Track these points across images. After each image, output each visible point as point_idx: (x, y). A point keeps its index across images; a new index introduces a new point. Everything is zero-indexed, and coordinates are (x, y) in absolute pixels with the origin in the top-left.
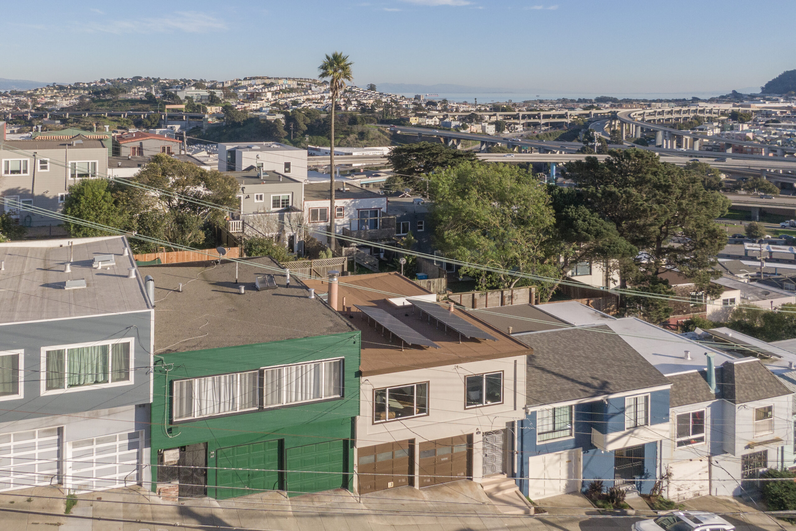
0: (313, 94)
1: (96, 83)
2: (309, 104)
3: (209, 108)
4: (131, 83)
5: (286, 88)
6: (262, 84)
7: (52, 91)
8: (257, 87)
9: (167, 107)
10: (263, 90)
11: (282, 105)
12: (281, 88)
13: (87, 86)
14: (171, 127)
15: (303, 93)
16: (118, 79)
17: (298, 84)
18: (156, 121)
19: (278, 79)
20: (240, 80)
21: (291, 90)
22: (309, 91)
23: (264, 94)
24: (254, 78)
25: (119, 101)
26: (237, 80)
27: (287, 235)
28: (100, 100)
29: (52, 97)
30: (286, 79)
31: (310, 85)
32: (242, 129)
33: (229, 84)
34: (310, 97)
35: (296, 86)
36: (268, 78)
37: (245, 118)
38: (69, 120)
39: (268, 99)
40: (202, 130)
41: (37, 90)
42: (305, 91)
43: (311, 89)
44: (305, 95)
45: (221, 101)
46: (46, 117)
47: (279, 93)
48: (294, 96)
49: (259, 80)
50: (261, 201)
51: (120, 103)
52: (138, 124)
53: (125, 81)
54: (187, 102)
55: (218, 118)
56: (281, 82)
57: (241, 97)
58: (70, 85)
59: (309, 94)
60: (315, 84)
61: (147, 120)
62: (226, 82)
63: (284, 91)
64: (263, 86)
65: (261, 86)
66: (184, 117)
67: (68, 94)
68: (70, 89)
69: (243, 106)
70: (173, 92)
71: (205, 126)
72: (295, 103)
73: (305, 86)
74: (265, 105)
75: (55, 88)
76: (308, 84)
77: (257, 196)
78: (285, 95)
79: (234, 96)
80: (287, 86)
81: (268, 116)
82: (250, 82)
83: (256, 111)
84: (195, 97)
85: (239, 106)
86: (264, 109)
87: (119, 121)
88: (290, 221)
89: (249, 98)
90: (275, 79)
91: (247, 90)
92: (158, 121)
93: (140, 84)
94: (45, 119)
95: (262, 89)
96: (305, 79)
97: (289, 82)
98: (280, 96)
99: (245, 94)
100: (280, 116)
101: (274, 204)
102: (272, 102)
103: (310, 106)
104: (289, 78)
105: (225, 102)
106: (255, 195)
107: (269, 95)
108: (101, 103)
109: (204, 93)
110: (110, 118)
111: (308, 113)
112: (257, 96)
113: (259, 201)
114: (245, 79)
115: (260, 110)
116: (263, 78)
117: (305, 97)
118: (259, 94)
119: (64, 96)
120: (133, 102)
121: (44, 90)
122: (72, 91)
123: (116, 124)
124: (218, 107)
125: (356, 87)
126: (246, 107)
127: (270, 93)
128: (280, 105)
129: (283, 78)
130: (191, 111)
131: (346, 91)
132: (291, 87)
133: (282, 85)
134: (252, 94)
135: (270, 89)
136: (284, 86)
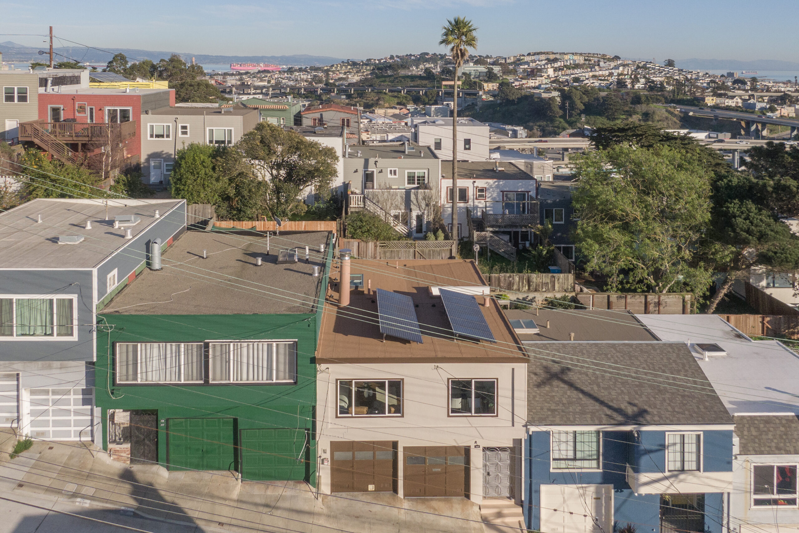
0: (600, 70)
1: (386, 59)
2: (592, 81)
3: (485, 85)
4: (419, 60)
5: (571, 63)
6: (545, 60)
7: (346, 67)
8: (539, 63)
9: (444, 83)
10: (546, 66)
11: (562, 82)
12: (565, 64)
13: (377, 62)
14: (447, 104)
15: (589, 70)
16: (407, 55)
17: (585, 60)
18: (433, 97)
19: (564, 54)
20: (523, 55)
21: (577, 66)
22: (596, 67)
23: (545, 70)
24: (538, 54)
25: (400, 77)
26: (520, 56)
28: (383, 76)
29: (345, 73)
30: (573, 54)
31: (599, 61)
32: (515, 107)
33: (512, 60)
34: (597, 73)
35: (582, 62)
36: (553, 53)
37: (519, 96)
38: (354, 96)
39: (548, 76)
40: (476, 107)
41: (333, 66)
42: (592, 67)
43: (599, 65)
44: (591, 71)
45: (499, 77)
46: (334, 92)
47: (563, 69)
48: (577, 72)
49: (543, 55)
51: (400, 79)
52: (416, 100)
53: (412, 58)
54: (464, 78)
55: (494, 96)
56: (566, 57)
57: (521, 73)
58: (362, 61)
59: (596, 71)
60: (604, 59)
61: (424, 97)
62: (508, 58)
63: (568, 67)
64: (546, 61)
65: (544, 62)
66: (461, 94)
67: (360, 70)
68: (363, 65)
69: (521, 83)
70: (451, 69)
71: (480, 104)
72: (576, 80)
73: (593, 62)
74: (544, 82)
75: (349, 64)
76: (596, 59)
78: (569, 72)
79: (514, 72)
80: (572, 62)
81: (543, 94)
82: (533, 58)
83: (534, 88)
84: (473, 73)
85: (517, 83)
86: (542, 86)
87: (399, 97)
89: (530, 75)
90: (560, 53)
91: (529, 66)
92: (434, 98)
93: (427, 61)
94: (333, 94)
95: (544, 65)
96: (594, 54)
97: (575, 57)
98: (563, 72)
99: (525, 70)
100: (555, 94)
102: (552, 79)
103: (593, 83)
104: (576, 53)
105: (503, 79)
107: (551, 72)
108: (384, 79)
109: (482, 69)
110: (390, 94)
111: (585, 91)
112: (537, 72)
114: (529, 54)
115: (538, 87)
116: (547, 53)
117: (591, 74)
118: (540, 70)
119: (357, 72)
120: (413, 78)
121: (339, 65)
122: (364, 67)
123: (396, 100)
124: (495, 84)
125: (651, 62)
126: (523, 84)
127: (552, 69)
128: (560, 82)
129: (569, 53)
130: (468, 87)
131: (638, 67)
132: (577, 62)
133: (567, 61)
134: (533, 70)
135: (553, 65)
136: (569, 61)
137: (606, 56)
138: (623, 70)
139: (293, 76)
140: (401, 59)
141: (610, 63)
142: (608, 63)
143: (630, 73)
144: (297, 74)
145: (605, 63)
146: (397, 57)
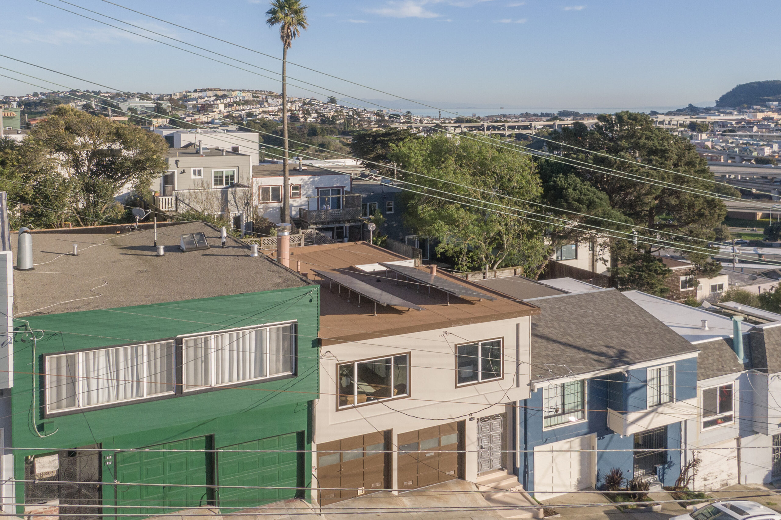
0: (270, 106)
1: (28, 96)
2: (265, 116)
3: (154, 120)
4: (68, 97)
5: (240, 100)
6: (214, 96)
8: (208, 99)
10: (215, 102)
11: (236, 117)
12: (235, 100)
13: (18, 99)
15: (259, 106)
16: (54, 93)
17: (253, 97)
19: (232, 90)
20: (189, 92)
21: (246, 102)
22: (266, 104)
23: (216, 106)
24: (205, 90)
26: (186, 92)
27: (232, 215)
30: (241, 91)
31: (266, 98)
33: (178, 96)
34: (267, 109)
35: (251, 98)
36: (220, 90)
39: (220, 111)
42: (261, 103)
43: (267, 101)
44: (261, 107)
45: (168, 113)
47: (233, 106)
48: (248, 108)
49: (210, 92)
50: (200, 177)
53: (61, 95)
54: (130, 114)
56: (234, 94)
57: (190, 109)
59: (265, 107)
60: (271, 96)
62: (174, 94)
63: (238, 104)
64: (215, 98)
65: (212, 98)
69: (193, 118)
70: (115, 104)
72: (250, 115)
73: (260, 99)
74: (217, 117)
76: (264, 96)
77: (195, 171)
78: (239, 108)
79: (183, 108)
80: (241, 98)
82: (200, 94)
84: (139, 109)
85: (189, 119)
86: (216, 121)
88: (235, 199)
89: (200, 110)
90: (228, 90)
91: (197, 102)
93: (79, 98)
95: (213, 101)
96: (261, 91)
97: (244, 94)
98: (234, 108)
99: (194, 106)
101: (215, 180)
102: (225, 114)
103: (266, 118)
104: (243, 90)
105: (173, 114)
106: (192, 169)
107: (222, 107)
109: (149, 104)
111: (264, 124)
112: (208, 107)
113: (198, 177)
114: (195, 91)
116: (215, 90)
117: (261, 110)
118: (211, 106)
124: (165, 120)
125: (315, 99)
126: (197, 119)
127: (223, 105)
128: (233, 117)
129: (237, 90)
131: (304, 104)
132: (246, 99)
133: (236, 97)
134: (203, 106)
135: (222, 101)
136: (238, 98)
137: (273, 93)
138: (291, 106)
140: (47, 96)
141: (278, 100)
142: (275, 100)
143: (297, 109)
145: (272, 99)
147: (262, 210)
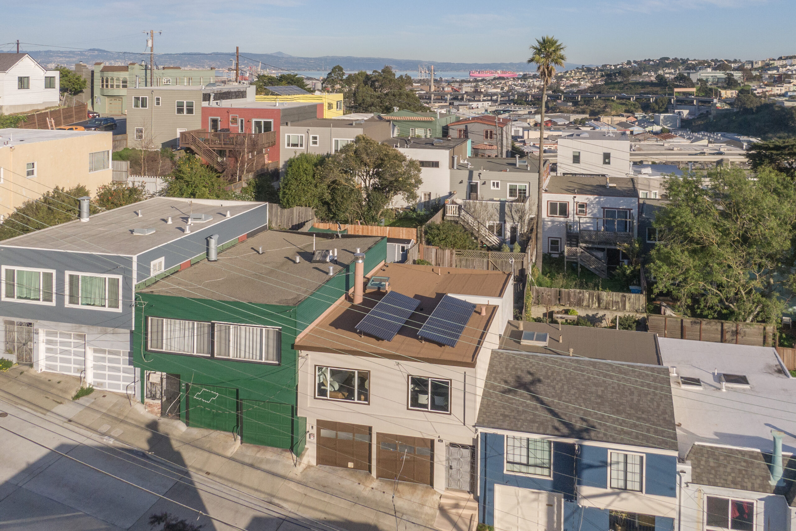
1: (622, 64)
3: (723, 92)
4: (658, 65)
7: (581, 73)
8: (790, 68)
9: (676, 90)
13: (613, 68)
14: (679, 112)
16: (645, 61)
18: (663, 105)
20: (774, 60)
24: (791, 58)
25: (630, 83)
28: (612, 83)
29: (579, 80)
32: (754, 116)
33: (760, 64)
37: (759, 104)
38: (581, 103)
40: (710, 116)
41: (567, 72)
45: (739, 84)
46: (561, 99)
51: (630, 85)
52: (646, 108)
53: (651, 63)
54: (699, 85)
55: (730, 104)
57: (766, 79)
58: (597, 67)
61: (654, 104)
62: (756, 63)
66: (695, 101)
67: (595, 76)
68: (597, 71)
69: (764, 90)
70: (686, 75)
71: (713, 112)
74: (792, 89)
75: (584, 71)
79: (759, 78)
81: (785, 102)
82: (785, 62)
83: (780, 96)
84: (711, 79)
85: (760, 90)
86: (788, 94)
87: (627, 105)
89: (777, 81)
91: (778, 71)
92: (665, 106)
93: (667, 66)
94: (559, 101)
99: (771, 76)
105: (745, 85)
108: (612, 86)
109: (721, 74)
110: (618, 101)
112: (786, 78)
114: (780, 59)
115: (784, 95)
118: (790, 76)
119: (591, 78)
120: (644, 84)
121: (573, 72)
122: (599, 73)
123: (624, 108)
124: (734, 91)
126: (767, 91)
130: (703, 94)
134: (780, 76)
139: (526, 83)
140: (638, 64)
144: (531, 81)
146: (635, 62)
147: (550, 223)
